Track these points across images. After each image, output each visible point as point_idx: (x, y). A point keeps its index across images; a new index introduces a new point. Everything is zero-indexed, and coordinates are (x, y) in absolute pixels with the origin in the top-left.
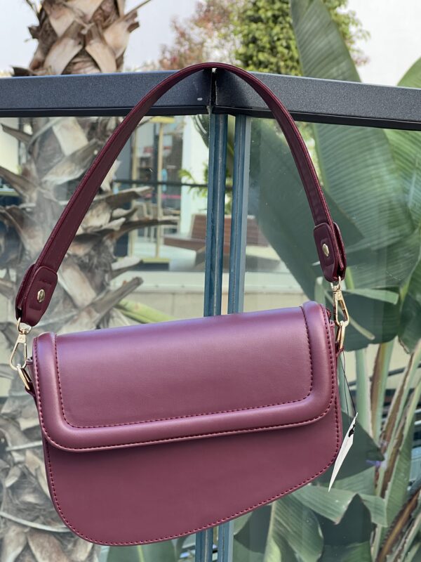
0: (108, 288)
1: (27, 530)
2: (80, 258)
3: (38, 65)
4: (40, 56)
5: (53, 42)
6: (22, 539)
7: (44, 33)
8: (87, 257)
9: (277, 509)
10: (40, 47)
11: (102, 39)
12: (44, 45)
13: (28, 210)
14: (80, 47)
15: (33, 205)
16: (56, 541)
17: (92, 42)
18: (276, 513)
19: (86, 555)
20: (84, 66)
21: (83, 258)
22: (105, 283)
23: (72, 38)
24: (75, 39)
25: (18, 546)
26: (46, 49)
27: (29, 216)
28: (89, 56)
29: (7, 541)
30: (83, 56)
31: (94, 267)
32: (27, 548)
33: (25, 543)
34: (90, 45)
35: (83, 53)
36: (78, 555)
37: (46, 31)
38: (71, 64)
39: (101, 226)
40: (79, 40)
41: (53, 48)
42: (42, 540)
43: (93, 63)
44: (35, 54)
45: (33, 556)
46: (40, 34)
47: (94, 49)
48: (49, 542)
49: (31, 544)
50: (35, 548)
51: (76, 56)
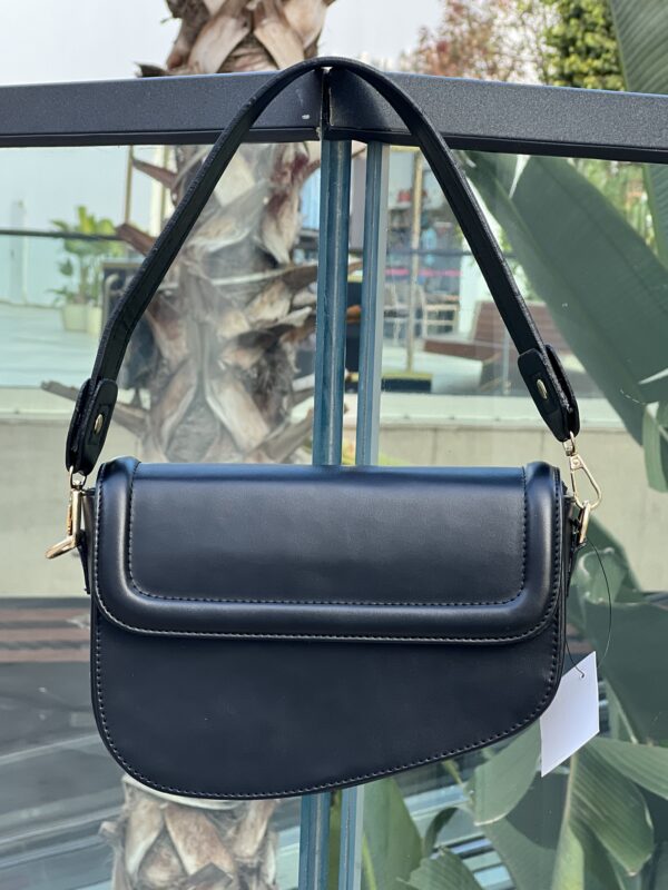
0: (287, 419)
1: (163, 806)
2: (245, 371)
3: (179, 60)
4: (182, 47)
5: (204, 23)
6: (157, 820)
7: (189, 9)
8: (255, 370)
9: (577, 779)
10: (183, 32)
11: (282, 17)
12: (189, 29)
13: (168, 293)
14: (246, 31)
15: (175, 285)
16: (209, 824)
17: (265, 22)
18: (576, 787)
19: (256, 847)
20: (253, 61)
21: (249, 372)
22: (282, 412)
23: (233, 16)
24: (238, 18)
25: (150, 832)
26: (192, 35)
27: (168, 303)
28: (260, 44)
29: (134, 822)
30: (250, 46)
31: (265, 385)
32: (164, 833)
33: (161, 826)
34: (262, 27)
35: (250, 40)
36: (243, 847)
37: (192, 6)
38: (231, 59)
39: (276, 320)
40: (244, 19)
41: (202, 32)
42: (187, 821)
43: (265, 57)
44: (176, 42)
45: (173, 847)
46: (182, 11)
47: (269, 33)
48: (197, 825)
49: (170, 828)
50: (177, 834)
51: (240, 45)
